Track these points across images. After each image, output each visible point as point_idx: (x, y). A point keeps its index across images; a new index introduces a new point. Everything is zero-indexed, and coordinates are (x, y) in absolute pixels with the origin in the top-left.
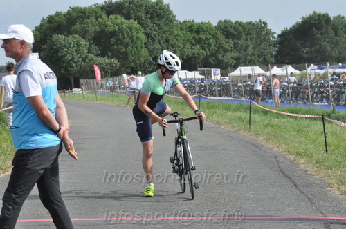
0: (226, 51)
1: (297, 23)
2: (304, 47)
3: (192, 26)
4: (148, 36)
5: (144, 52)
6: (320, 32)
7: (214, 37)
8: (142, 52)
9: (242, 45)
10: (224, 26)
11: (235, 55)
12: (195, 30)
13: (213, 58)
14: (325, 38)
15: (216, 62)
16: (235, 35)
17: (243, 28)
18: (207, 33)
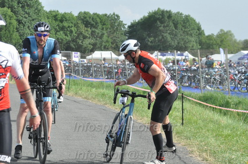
0: (85, 37)
1: (144, 17)
2: (150, 37)
3: (56, 15)
4: (19, 22)
5: (16, 36)
6: (163, 25)
7: (75, 26)
9: (98, 33)
10: (84, 17)
11: (93, 41)
12: (59, 19)
13: (74, 43)
14: (166, 30)
15: (76, 47)
16: (93, 24)
17: (100, 19)
18: (70, 22)
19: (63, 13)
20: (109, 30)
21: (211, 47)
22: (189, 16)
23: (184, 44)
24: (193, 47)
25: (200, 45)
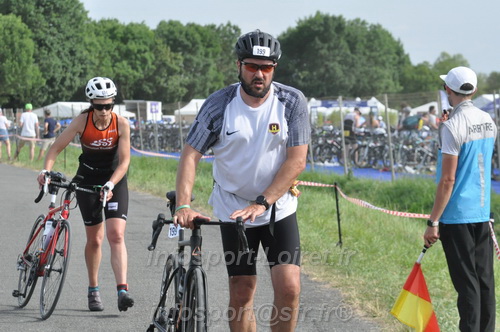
0: (171, 72)
1: (289, 30)
2: (301, 70)
3: (114, 29)
4: (40, 43)
5: (33, 71)
6: (326, 45)
7: (151, 49)
8: (29, 71)
9: (198, 64)
10: (169, 31)
11: (187, 79)
12: (119, 35)
13: (151, 84)
14: (334, 56)
15: (155, 91)
16: (187, 46)
17: (201, 35)
18: (141, 41)
19: (127, 23)
20: (219, 57)
21: (424, 87)
22: (379, 26)
23: (369, 83)
24: (387, 88)
25: (401, 85)
